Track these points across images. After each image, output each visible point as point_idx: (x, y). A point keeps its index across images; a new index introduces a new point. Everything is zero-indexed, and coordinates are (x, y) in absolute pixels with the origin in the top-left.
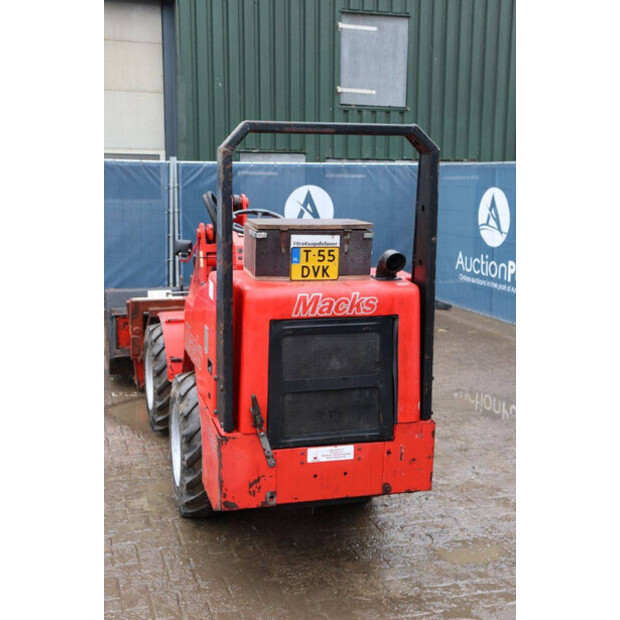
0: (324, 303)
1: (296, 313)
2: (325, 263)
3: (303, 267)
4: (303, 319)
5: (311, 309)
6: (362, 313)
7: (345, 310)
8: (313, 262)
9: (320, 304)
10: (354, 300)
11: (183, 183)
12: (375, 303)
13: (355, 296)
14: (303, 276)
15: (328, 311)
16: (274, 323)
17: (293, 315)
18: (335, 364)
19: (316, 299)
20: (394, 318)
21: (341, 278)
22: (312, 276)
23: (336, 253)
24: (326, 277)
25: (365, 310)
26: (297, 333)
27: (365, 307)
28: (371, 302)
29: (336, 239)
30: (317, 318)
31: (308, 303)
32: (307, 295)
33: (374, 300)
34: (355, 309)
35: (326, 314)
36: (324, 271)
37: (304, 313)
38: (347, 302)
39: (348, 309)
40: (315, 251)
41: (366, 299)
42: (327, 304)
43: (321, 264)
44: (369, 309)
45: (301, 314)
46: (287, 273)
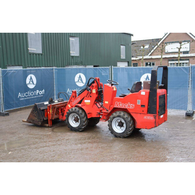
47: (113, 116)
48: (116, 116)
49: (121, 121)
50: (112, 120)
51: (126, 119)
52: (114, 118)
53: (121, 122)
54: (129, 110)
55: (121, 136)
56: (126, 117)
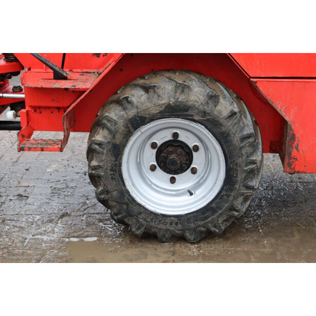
47: (132, 113)
48: (155, 111)
49: (176, 135)
50: (119, 139)
51: (228, 125)
52: (138, 122)
53: (175, 143)
54: (242, 64)
55: (187, 234)
56: (225, 113)
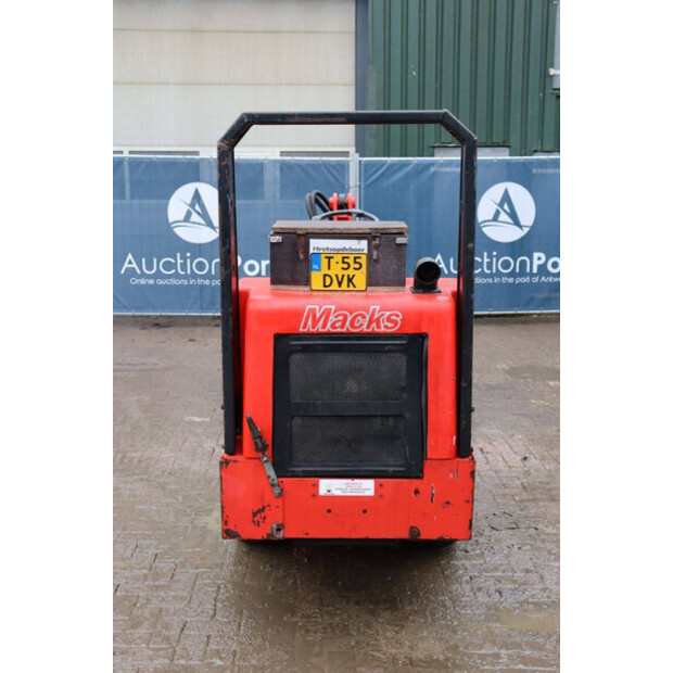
0: (336, 317)
1: (304, 327)
2: (351, 272)
3: (325, 276)
4: (313, 334)
5: (321, 322)
6: (383, 329)
7: (362, 325)
8: (337, 269)
9: (332, 318)
10: (373, 315)
11: (365, 181)
12: (398, 319)
13: (374, 310)
14: (325, 286)
15: (342, 326)
16: (278, 338)
17: (301, 330)
18: (352, 386)
19: (327, 313)
20: (423, 337)
21: (369, 288)
22: (335, 286)
23: (363, 260)
24: (351, 288)
25: (386, 327)
26: (306, 349)
27: (386, 323)
28: (393, 318)
29: (364, 244)
30: (328, 333)
31: (318, 316)
32: (317, 308)
33: (397, 316)
34: (374, 325)
35: (339, 330)
36: (350, 280)
37: (313, 328)
38: (364, 317)
39: (366, 324)
40: (338, 258)
41: (388, 314)
42: (341, 318)
43: (346, 273)
44: (391, 325)
45: (310, 328)
46: (307, 282)
